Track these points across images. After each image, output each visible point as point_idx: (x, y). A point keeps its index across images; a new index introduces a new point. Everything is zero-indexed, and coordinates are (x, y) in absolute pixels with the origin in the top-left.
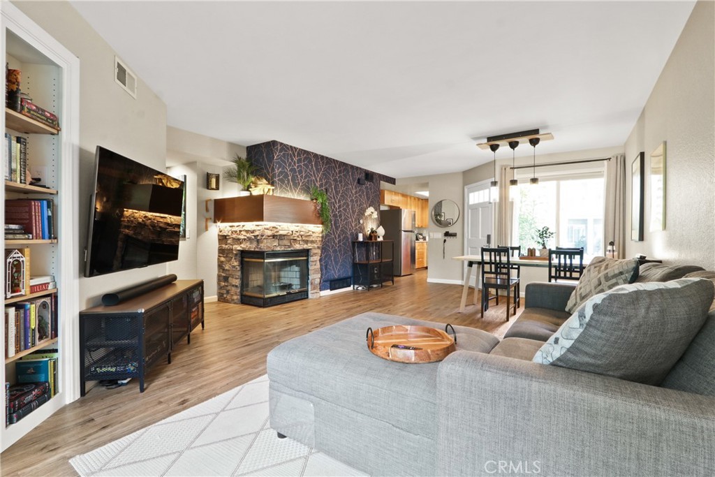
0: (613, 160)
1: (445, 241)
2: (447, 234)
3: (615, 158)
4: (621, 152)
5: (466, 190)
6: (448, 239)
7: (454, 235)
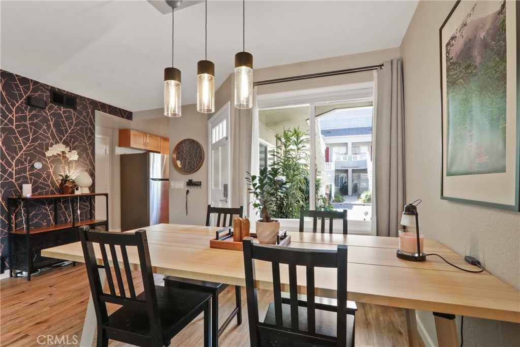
0: (387, 68)
1: (188, 192)
2: (190, 183)
3: (389, 64)
4: (397, 55)
5: (210, 125)
6: (192, 190)
7: (198, 184)
